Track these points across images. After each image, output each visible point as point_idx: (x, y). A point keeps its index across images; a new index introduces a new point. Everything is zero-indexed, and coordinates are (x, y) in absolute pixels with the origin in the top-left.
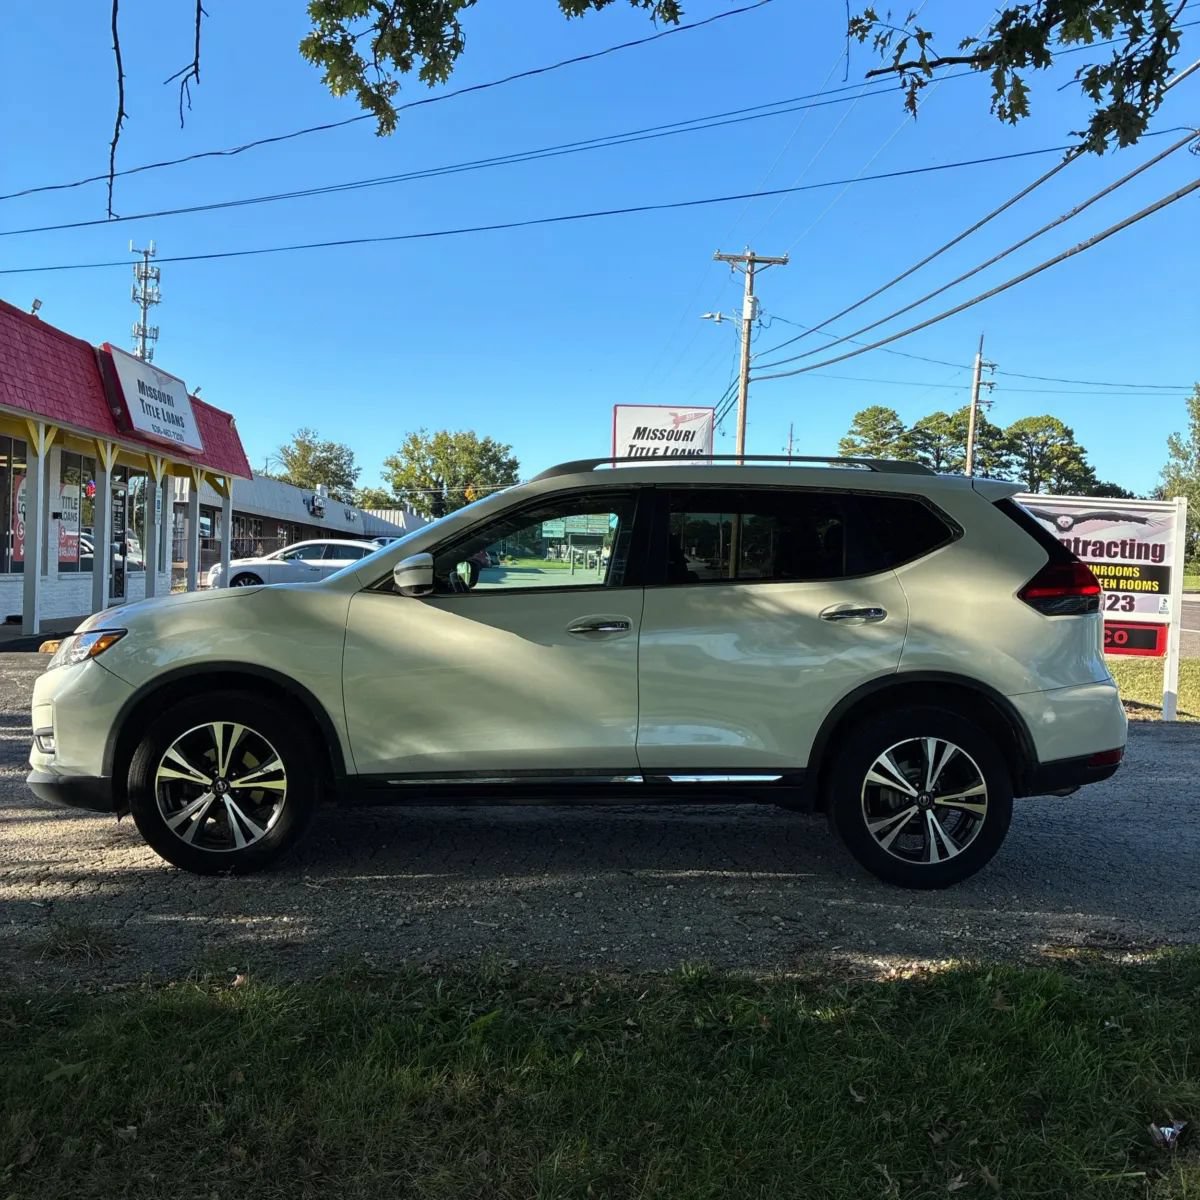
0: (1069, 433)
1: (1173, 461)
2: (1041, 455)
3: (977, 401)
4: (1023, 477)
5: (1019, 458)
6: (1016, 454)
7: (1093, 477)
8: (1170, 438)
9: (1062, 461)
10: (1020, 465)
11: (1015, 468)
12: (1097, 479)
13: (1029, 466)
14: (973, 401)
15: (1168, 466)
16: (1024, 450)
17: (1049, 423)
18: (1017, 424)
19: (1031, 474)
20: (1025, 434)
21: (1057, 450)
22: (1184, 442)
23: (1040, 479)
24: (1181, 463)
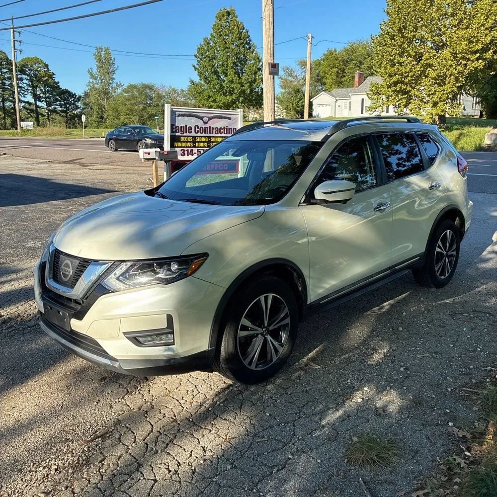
0: (47, 66)
1: (91, 80)
2: (35, 76)
3: (15, 49)
4: (29, 85)
5: (26, 77)
6: (24, 74)
7: (59, 86)
8: (89, 70)
9: (46, 78)
10: (27, 80)
11: (25, 81)
12: (60, 87)
13: (31, 80)
14: (13, 49)
15: (89, 82)
16: (27, 73)
17: (38, 61)
18: (22, 60)
19: (32, 84)
20: (27, 65)
21: (43, 73)
22: (94, 72)
23: (37, 86)
24: (94, 81)
